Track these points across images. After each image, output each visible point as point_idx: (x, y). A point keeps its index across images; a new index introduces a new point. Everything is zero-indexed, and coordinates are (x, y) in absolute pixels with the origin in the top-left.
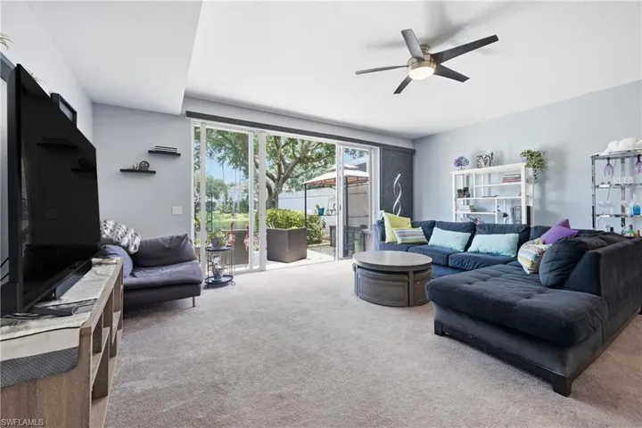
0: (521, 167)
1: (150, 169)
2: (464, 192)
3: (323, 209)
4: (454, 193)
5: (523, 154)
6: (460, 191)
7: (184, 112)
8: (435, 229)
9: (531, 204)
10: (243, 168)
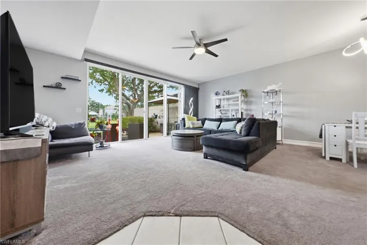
0: (239, 95)
1: (62, 87)
2: (218, 107)
3: (157, 116)
4: (214, 107)
5: (240, 91)
6: (217, 106)
7: (83, 59)
8: (206, 121)
9: (243, 111)
10: (115, 95)
